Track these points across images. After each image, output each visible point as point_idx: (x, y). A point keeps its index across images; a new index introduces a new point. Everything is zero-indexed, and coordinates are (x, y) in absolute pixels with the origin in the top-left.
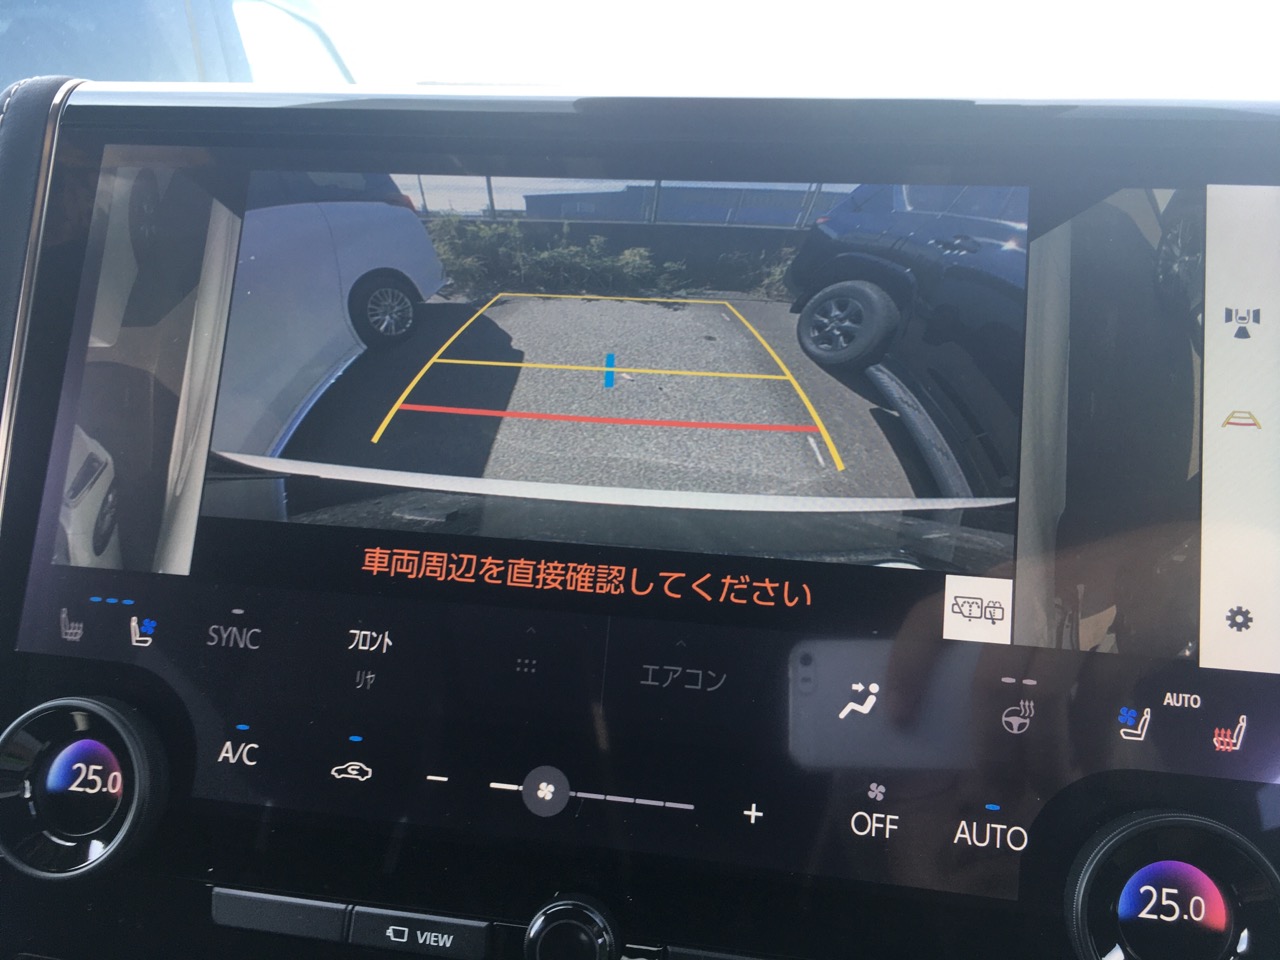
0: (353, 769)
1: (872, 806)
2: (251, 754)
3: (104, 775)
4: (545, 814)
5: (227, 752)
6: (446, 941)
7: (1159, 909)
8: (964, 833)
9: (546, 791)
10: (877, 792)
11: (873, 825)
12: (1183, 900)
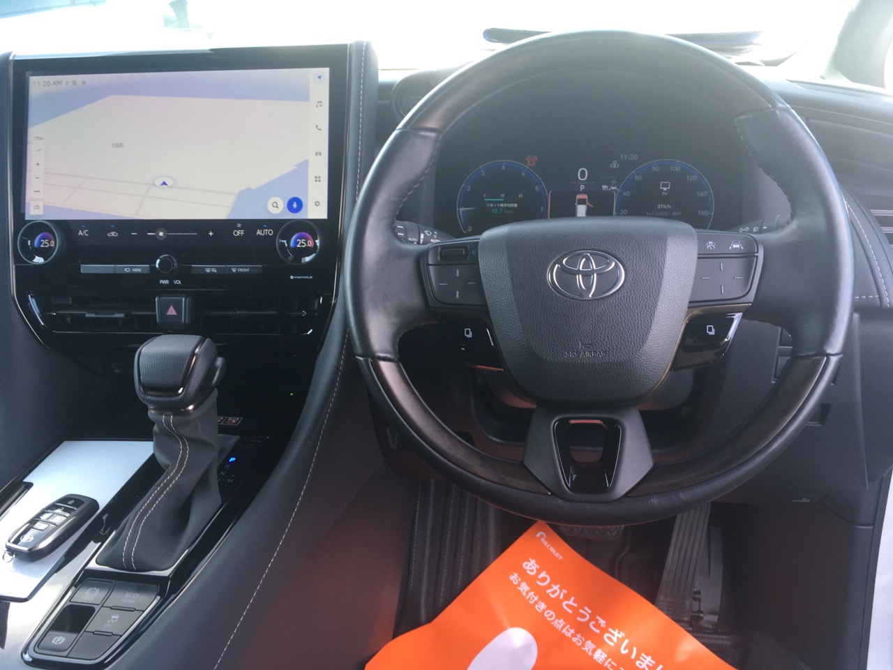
0: (113, 234)
1: (238, 229)
2: (87, 233)
3: (49, 242)
4: (159, 239)
5: (80, 233)
6: (139, 270)
7: (302, 244)
8: (259, 232)
9: (161, 234)
10: (239, 225)
11: (238, 233)
12: (306, 242)
